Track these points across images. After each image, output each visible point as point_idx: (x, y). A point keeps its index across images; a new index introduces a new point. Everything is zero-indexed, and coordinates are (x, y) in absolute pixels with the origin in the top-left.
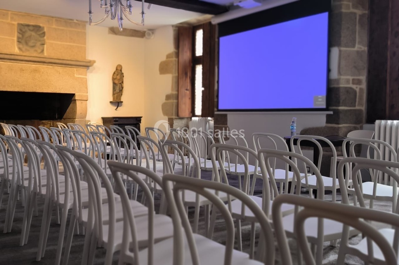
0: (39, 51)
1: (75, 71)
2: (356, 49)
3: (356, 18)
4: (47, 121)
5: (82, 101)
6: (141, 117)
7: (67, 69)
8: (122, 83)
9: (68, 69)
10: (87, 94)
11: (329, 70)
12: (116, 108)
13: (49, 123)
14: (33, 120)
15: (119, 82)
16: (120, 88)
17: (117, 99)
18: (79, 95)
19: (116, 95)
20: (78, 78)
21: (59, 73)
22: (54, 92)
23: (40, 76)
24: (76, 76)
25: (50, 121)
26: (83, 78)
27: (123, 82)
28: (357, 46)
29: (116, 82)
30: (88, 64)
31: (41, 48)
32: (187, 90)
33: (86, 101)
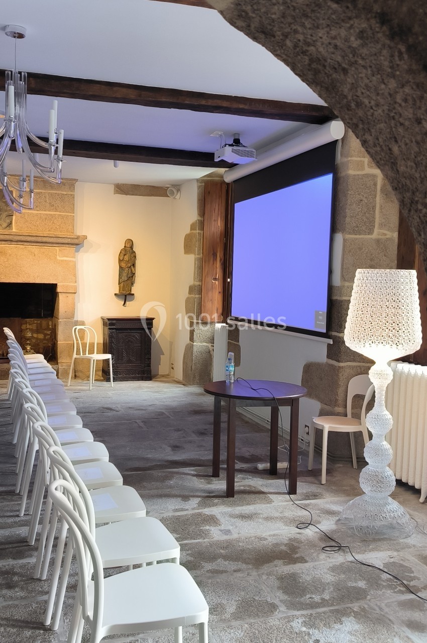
0: (5, 225)
1: (58, 250)
2: (375, 235)
3: (375, 184)
4: (32, 320)
5: (67, 295)
6: (153, 319)
7: (45, 249)
8: (132, 267)
9: (47, 249)
10: (75, 284)
11: (330, 272)
12: (123, 302)
13: (35, 322)
14: (12, 318)
15: (126, 265)
16: (128, 274)
17: (123, 291)
18: (63, 285)
19: (122, 285)
20: (62, 260)
21: (33, 254)
22: (26, 282)
23: (5, 260)
24: (58, 258)
25: (37, 319)
26: (70, 261)
27: (134, 265)
28: (376, 230)
29: (123, 265)
30: (76, 241)
31: (8, 221)
32: (215, 279)
33: (73, 295)
